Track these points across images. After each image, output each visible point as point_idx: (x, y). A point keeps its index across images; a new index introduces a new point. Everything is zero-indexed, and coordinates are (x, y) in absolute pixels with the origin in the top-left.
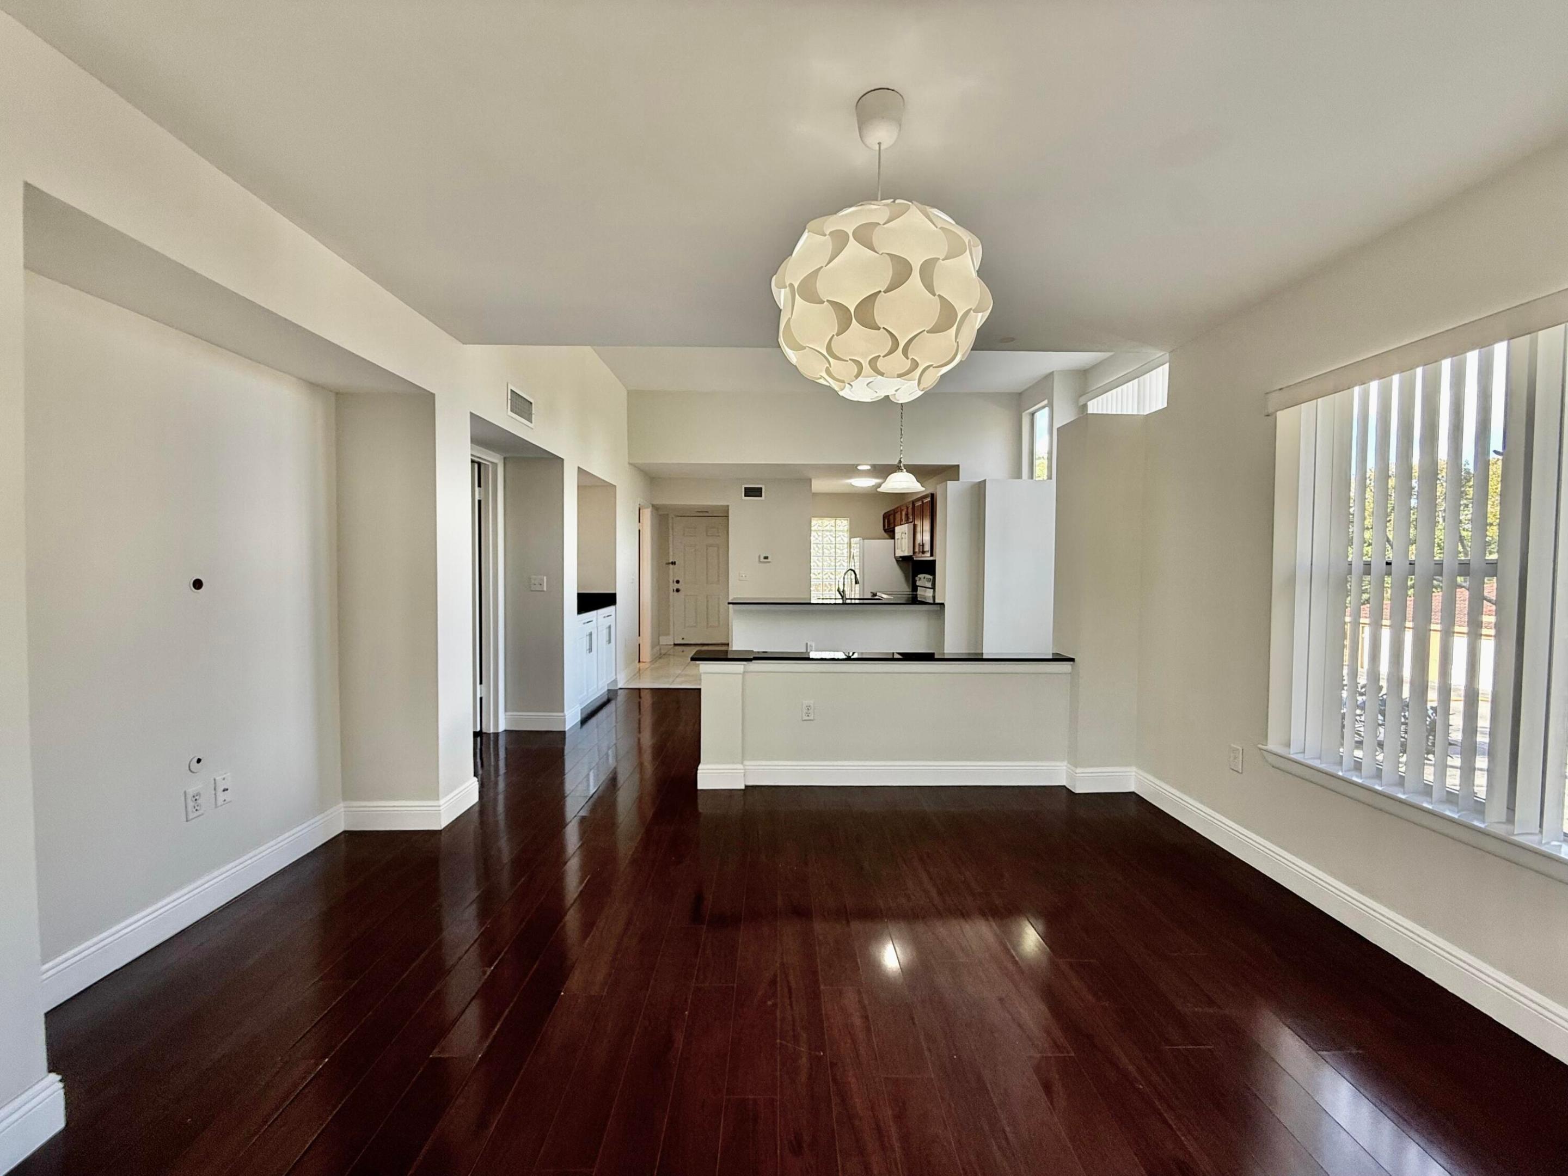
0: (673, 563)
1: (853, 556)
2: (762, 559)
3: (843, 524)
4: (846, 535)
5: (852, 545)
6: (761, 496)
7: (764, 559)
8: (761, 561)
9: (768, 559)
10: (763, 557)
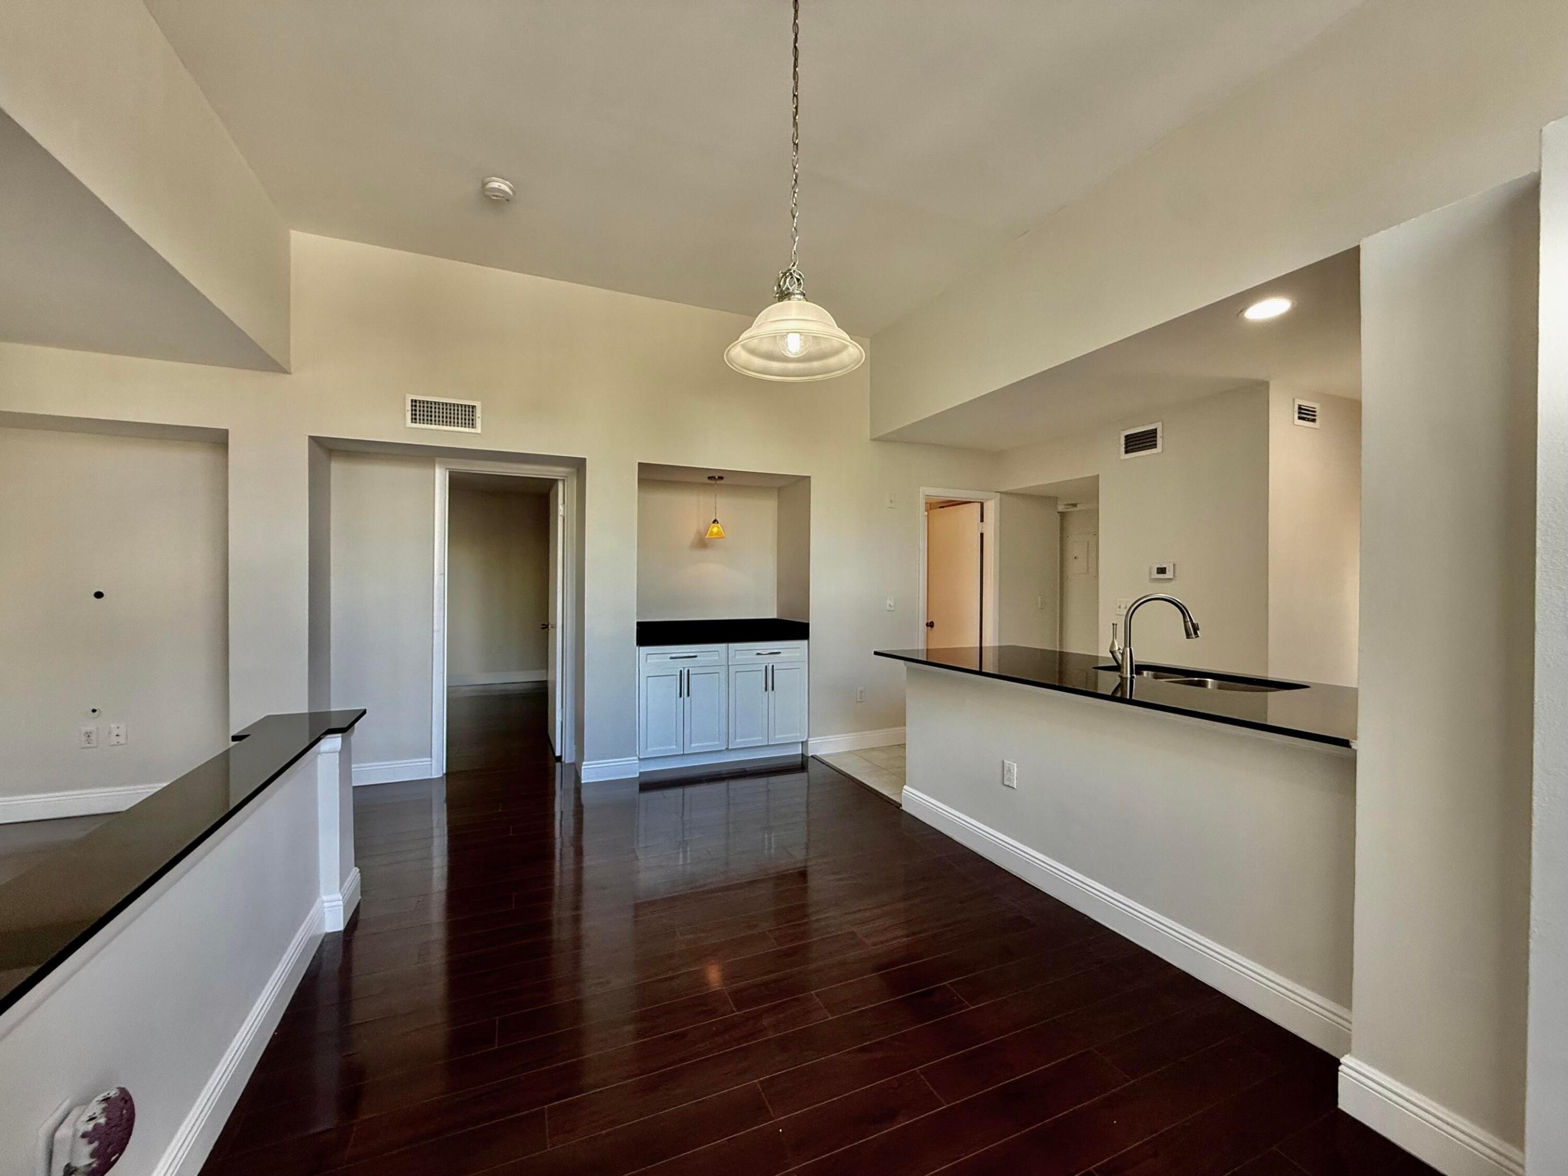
2: (1155, 575)
6: (1155, 446)
7: (1158, 573)
8: (1153, 577)
9: (1165, 573)
10: (1156, 569)
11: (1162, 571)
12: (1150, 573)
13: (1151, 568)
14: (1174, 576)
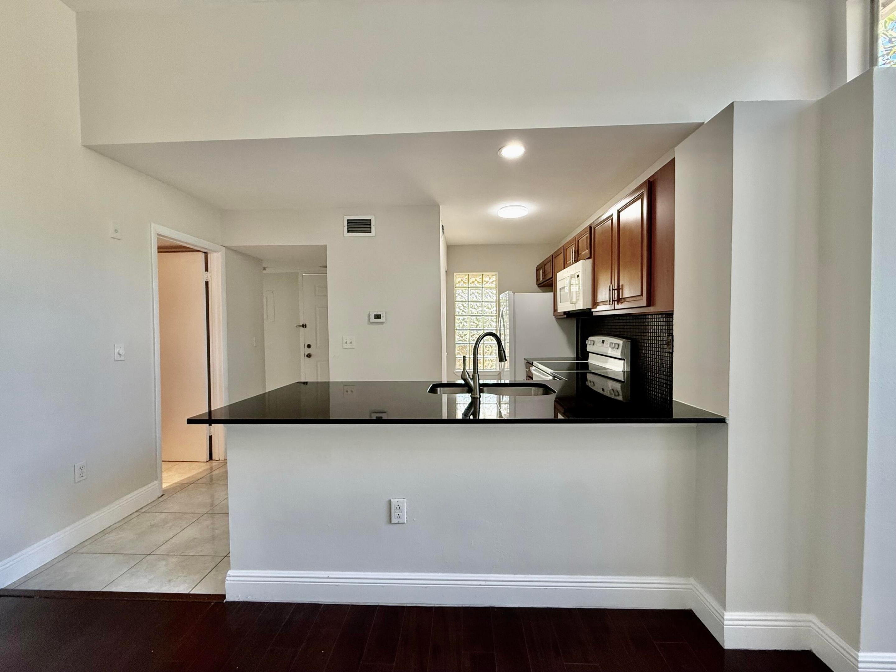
0: (304, 326)
1: (502, 315)
2: (373, 319)
3: (491, 279)
4: (495, 292)
5: (501, 304)
6: (370, 231)
7: (375, 318)
8: (371, 321)
9: (380, 318)
10: (374, 316)
11: (378, 317)
12: (369, 318)
13: (369, 315)
14: (386, 320)
